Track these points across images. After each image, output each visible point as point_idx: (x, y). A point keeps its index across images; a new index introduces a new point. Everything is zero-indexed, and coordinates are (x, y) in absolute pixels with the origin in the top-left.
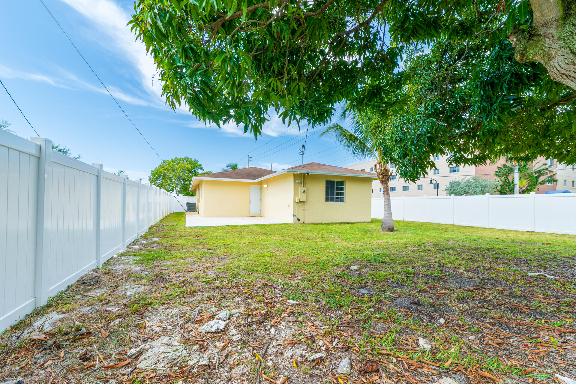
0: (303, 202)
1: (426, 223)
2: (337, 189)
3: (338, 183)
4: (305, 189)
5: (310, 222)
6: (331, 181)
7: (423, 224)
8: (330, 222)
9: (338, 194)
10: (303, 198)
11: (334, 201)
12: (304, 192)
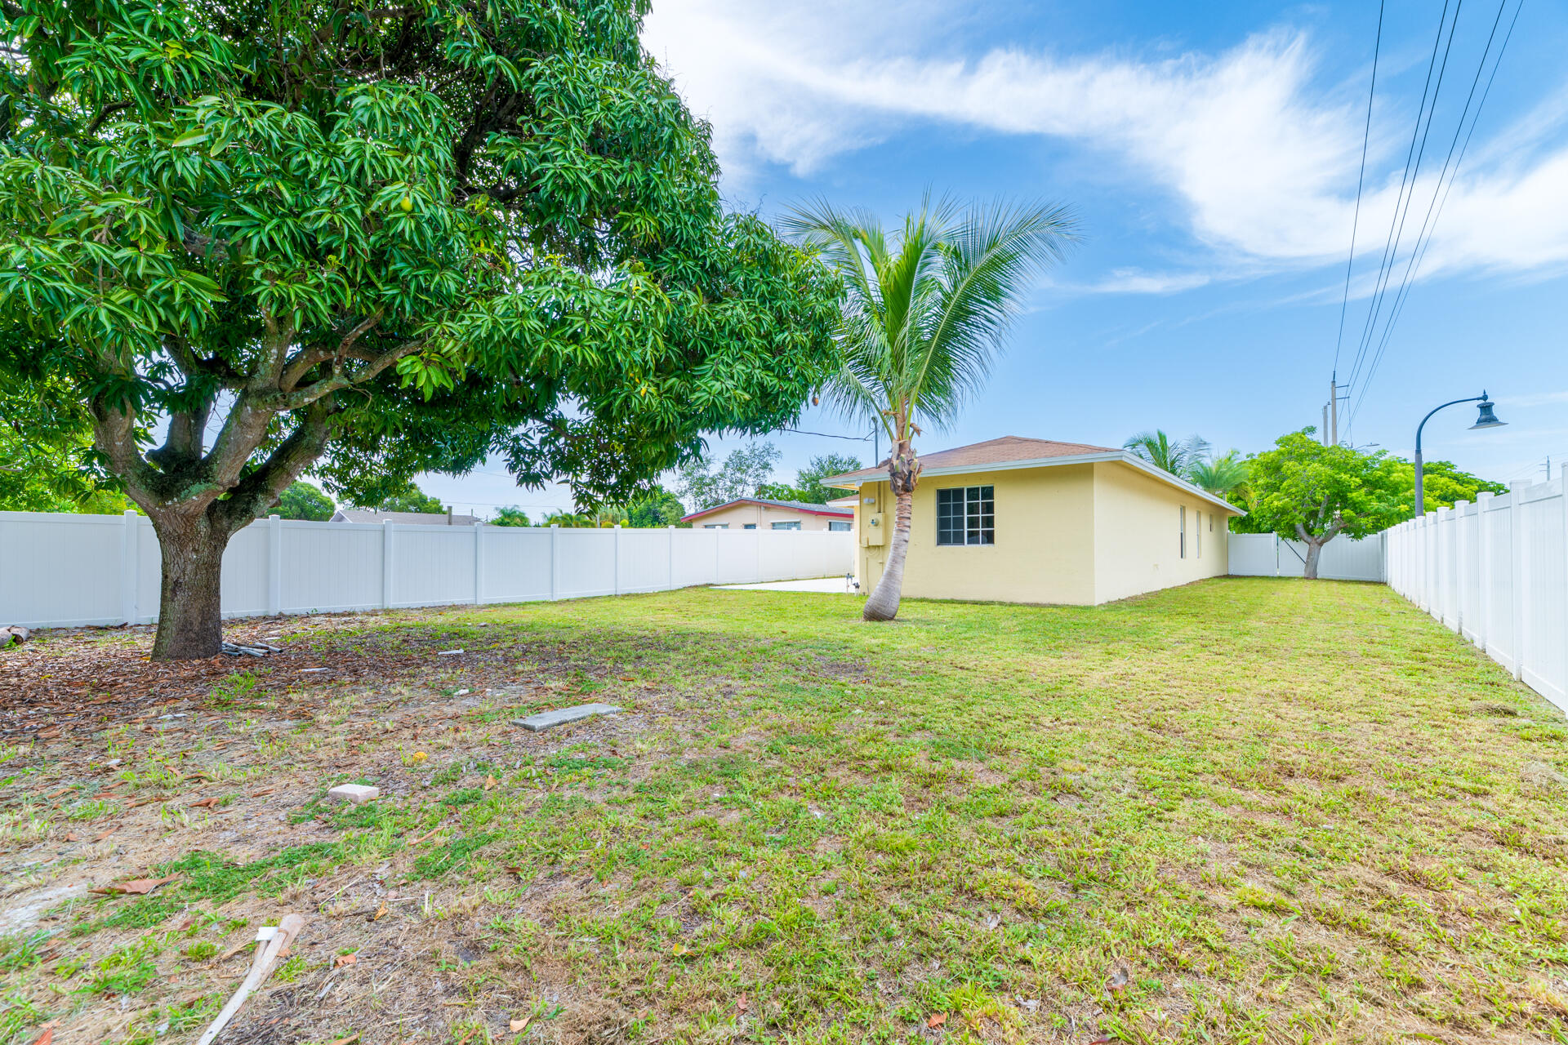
0: (878, 547)
2: (972, 509)
3: (973, 493)
4: (880, 517)
6: (955, 491)
9: (973, 523)
10: (877, 537)
11: (962, 542)
12: (875, 523)
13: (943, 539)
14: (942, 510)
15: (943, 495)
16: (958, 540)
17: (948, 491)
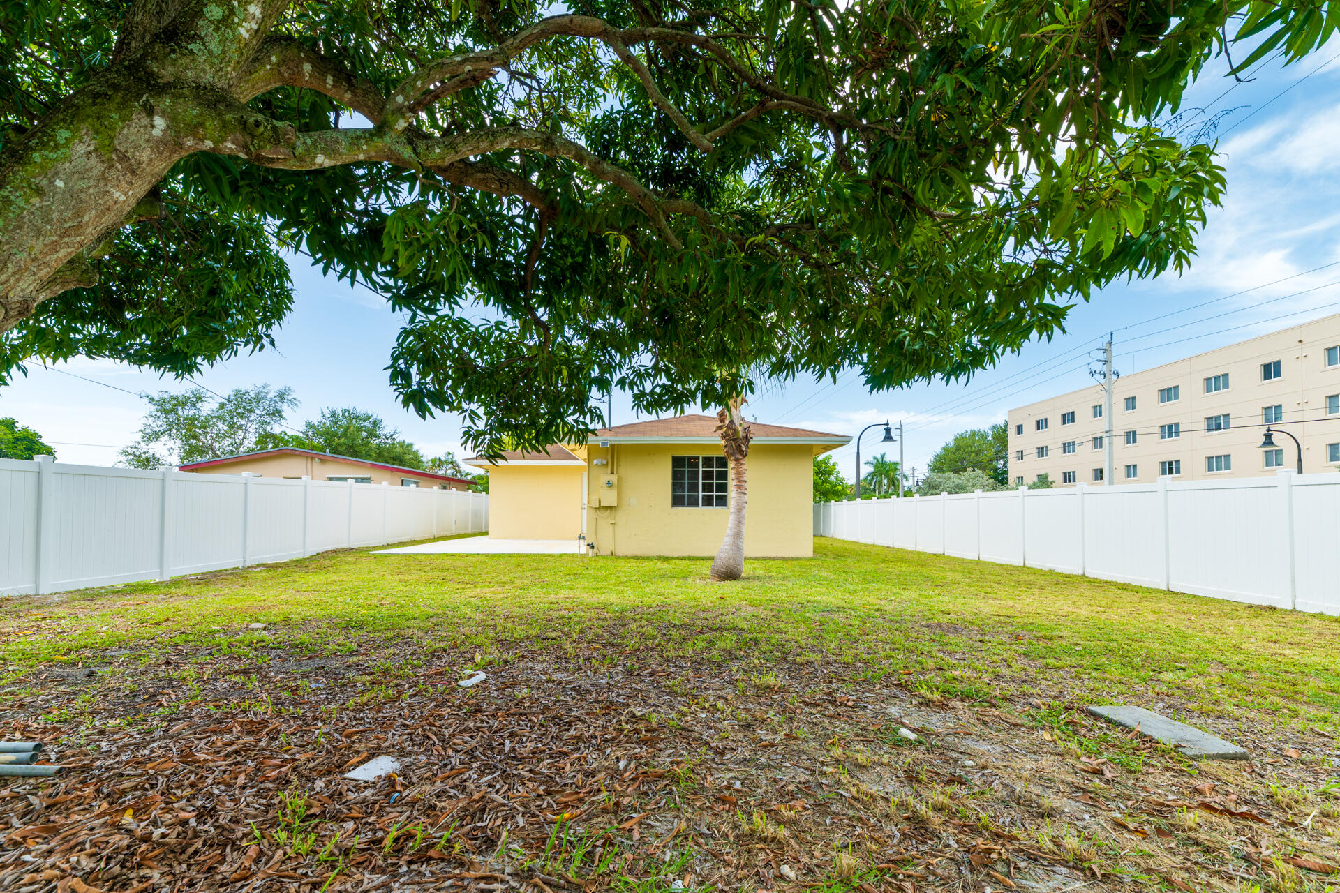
0: (611, 507)
1: (1024, 568)
2: (708, 475)
3: (708, 461)
4: (614, 478)
5: (629, 553)
6: (690, 458)
7: (1010, 569)
8: (685, 554)
9: (708, 487)
10: (610, 498)
11: (697, 505)
12: (609, 484)
13: (678, 501)
14: (676, 475)
15: (678, 462)
16: (693, 502)
17: (683, 458)
